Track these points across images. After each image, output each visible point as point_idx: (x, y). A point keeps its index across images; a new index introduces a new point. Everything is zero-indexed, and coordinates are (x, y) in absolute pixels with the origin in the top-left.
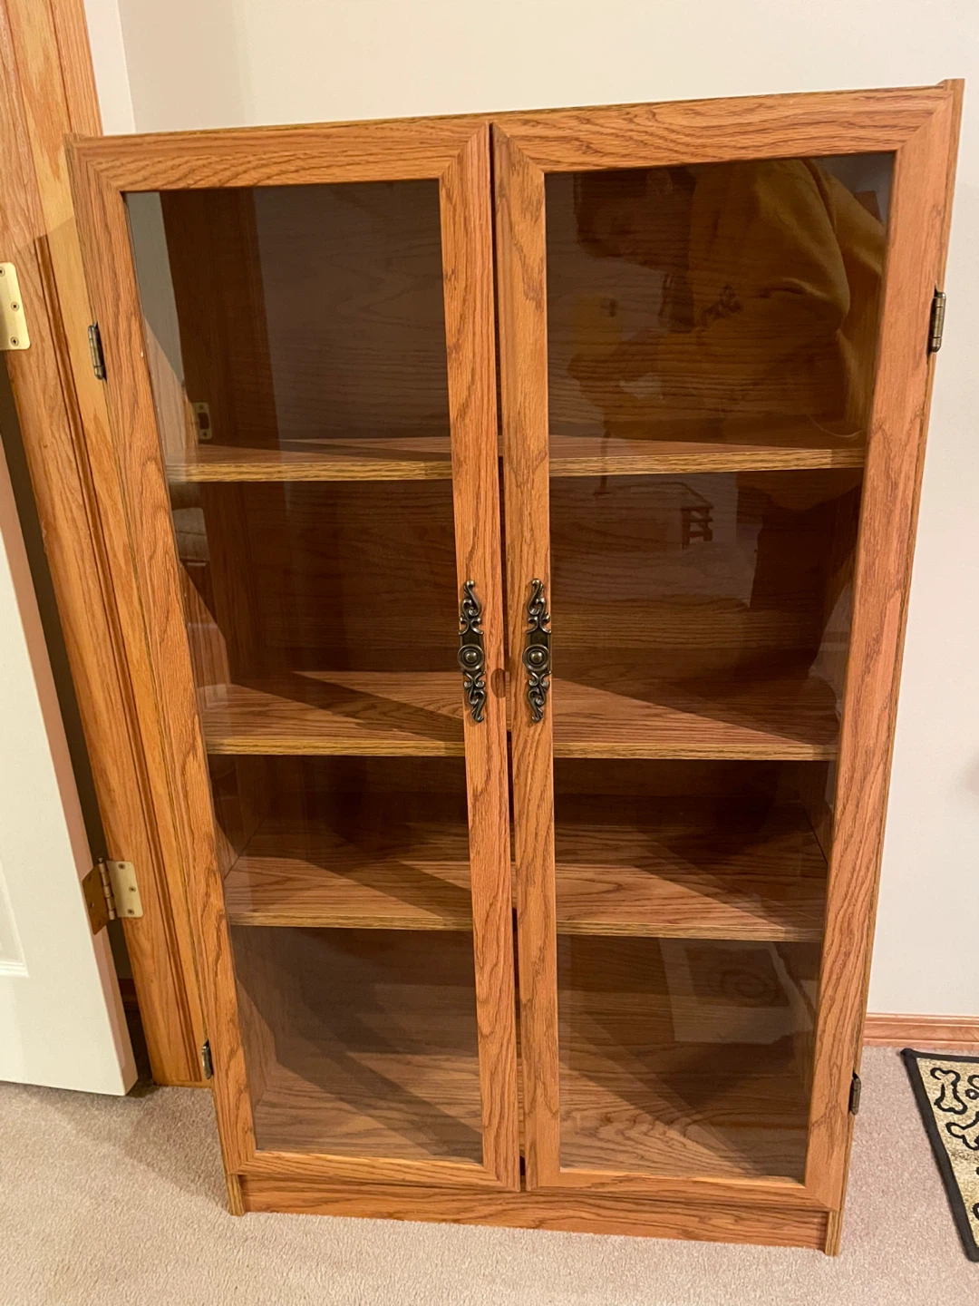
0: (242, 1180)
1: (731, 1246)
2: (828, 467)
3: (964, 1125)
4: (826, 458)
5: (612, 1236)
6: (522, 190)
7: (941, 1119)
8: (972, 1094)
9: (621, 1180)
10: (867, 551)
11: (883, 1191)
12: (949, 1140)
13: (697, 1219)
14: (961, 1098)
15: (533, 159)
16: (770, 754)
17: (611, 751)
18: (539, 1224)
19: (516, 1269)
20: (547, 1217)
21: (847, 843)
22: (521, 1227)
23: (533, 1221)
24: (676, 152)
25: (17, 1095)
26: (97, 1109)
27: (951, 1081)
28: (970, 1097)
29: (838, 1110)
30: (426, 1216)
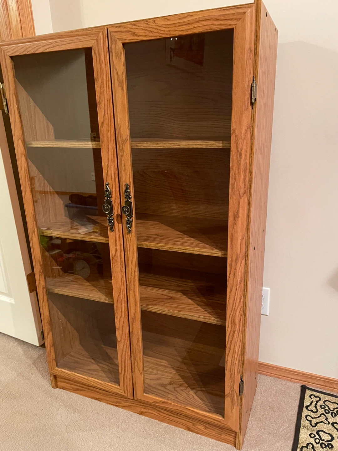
0: (55, 377)
1: (203, 437)
2: (221, 147)
3: (313, 417)
4: (220, 144)
5: (164, 423)
6: (116, 49)
7: (305, 412)
8: (323, 407)
9: (163, 402)
10: (232, 179)
11: (269, 433)
12: (304, 421)
13: (192, 424)
14: (317, 407)
15: (118, 39)
16: (206, 253)
17: (155, 246)
18: (141, 413)
19: (127, 425)
20: (143, 411)
21: (232, 289)
22: (136, 413)
23: (139, 411)
24: (161, 33)
25: (13, 341)
26: (31, 349)
27: (316, 400)
28: (321, 408)
29: (235, 392)
30: (107, 402)
